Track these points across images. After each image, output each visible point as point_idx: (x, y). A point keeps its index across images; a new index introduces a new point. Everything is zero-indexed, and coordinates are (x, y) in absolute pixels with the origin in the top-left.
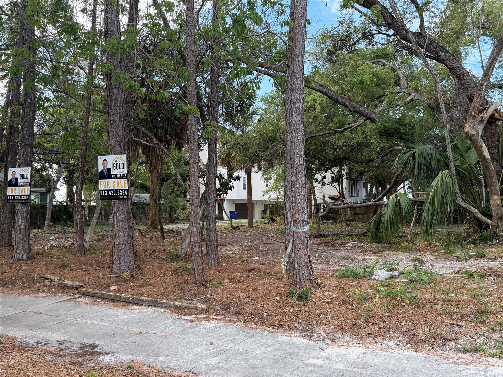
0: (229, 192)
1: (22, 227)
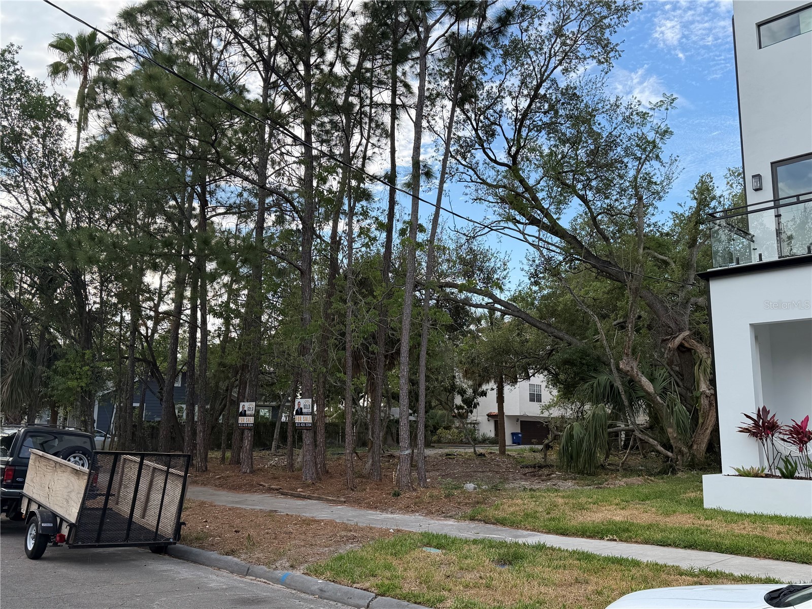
0: (475, 410)
1: (248, 448)
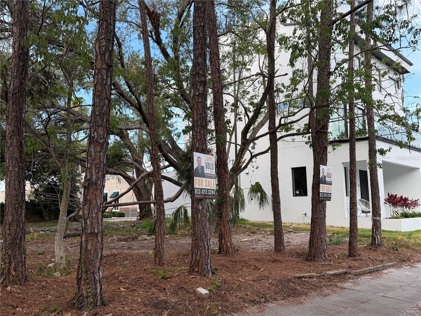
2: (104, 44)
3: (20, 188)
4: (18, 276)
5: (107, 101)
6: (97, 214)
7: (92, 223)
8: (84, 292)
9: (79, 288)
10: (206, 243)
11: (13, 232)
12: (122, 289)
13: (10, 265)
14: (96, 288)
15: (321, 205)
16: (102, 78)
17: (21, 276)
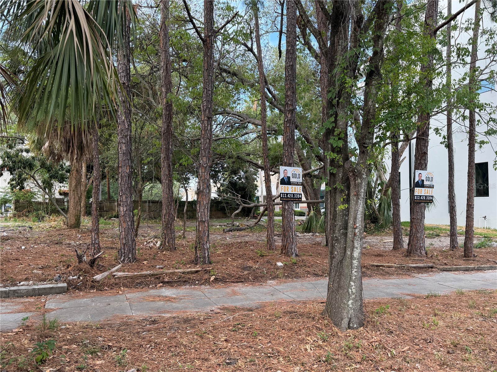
2: (206, 104)
3: (169, 193)
4: (170, 246)
5: (208, 140)
6: (204, 209)
7: (201, 215)
8: (198, 255)
9: (196, 252)
10: (290, 233)
11: (166, 220)
12: (229, 259)
13: (165, 240)
14: (205, 253)
15: (418, 206)
16: (205, 126)
17: (171, 247)
